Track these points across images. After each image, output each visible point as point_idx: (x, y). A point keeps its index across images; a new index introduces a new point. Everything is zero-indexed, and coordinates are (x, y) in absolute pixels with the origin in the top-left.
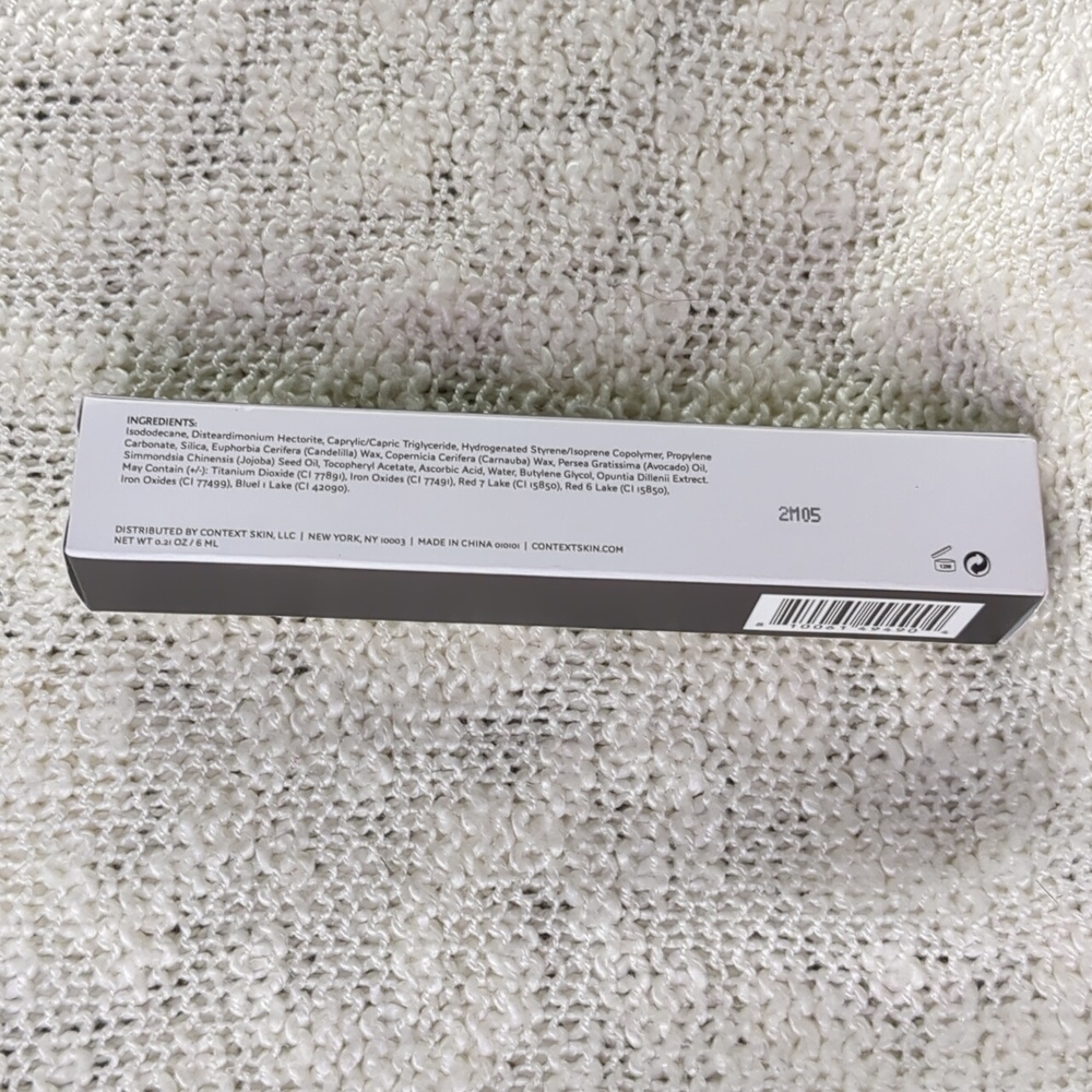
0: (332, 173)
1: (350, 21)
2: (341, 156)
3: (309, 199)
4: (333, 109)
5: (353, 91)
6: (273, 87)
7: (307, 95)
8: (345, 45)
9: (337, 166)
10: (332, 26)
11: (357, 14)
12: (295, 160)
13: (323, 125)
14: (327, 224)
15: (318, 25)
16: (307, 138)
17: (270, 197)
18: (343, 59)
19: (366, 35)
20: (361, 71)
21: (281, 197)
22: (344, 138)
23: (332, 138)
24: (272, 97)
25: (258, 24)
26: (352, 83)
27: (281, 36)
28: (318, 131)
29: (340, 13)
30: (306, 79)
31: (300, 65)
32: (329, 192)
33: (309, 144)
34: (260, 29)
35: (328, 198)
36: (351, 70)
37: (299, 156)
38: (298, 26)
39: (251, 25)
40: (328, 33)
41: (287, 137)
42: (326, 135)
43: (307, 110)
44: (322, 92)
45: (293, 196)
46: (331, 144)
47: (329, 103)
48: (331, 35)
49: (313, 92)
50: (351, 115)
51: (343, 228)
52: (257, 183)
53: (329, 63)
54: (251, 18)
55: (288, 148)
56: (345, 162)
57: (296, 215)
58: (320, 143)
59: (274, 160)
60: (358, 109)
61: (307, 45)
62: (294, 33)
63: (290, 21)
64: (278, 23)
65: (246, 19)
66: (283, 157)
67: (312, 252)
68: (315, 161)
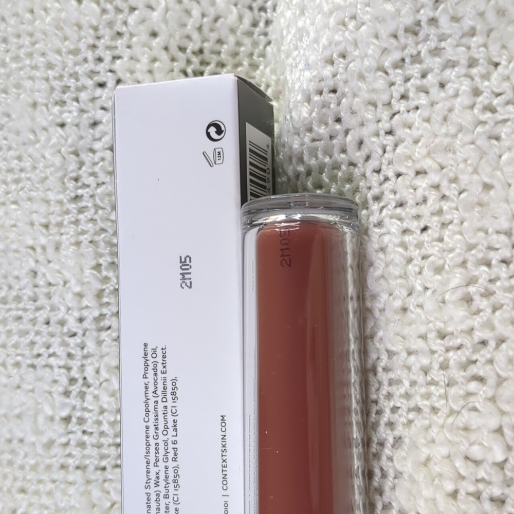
0: (481, 204)
1: (480, 54)
2: (487, 187)
3: (461, 233)
4: (473, 143)
5: (491, 123)
6: (416, 133)
7: (446, 135)
8: (477, 79)
9: (485, 198)
10: (464, 61)
11: (485, 45)
12: (444, 197)
13: (465, 161)
14: (480, 255)
15: (451, 64)
16: (452, 175)
17: (425, 237)
18: (477, 92)
19: (497, 65)
20: (496, 102)
21: (436, 235)
22: (488, 170)
23: (476, 171)
24: (416, 142)
25: (397, 76)
26: (489, 115)
27: (418, 82)
28: (462, 166)
29: (469, 48)
30: (445, 119)
31: (438, 107)
32: (480, 224)
33: (455, 180)
34: (399, 80)
35: (480, 230)
36: (486, 102)
37: (447, 193)
38: (432, 70)
39: (392, 78)
40: (460, 70)
41: (434, 178)
42: (470, 169)
43: (448, 149)
44: (461, 129)
45: (447, 233)
46: (475, 177)
47: (468, 138)
48: (463, 71)
49: (453, 130)
50: (491, 146)
51: (495, 257)
52: (415, 225)
53: (464, 100)
54: (390, 71)
55: (437, 187)
56: (492, 192)
57: (451, 250)
58: (464, 179)
59: (425, 200)
60: (498, 138)
61: (442, 85)
62: (429, 77)
63: (424, 66)
64: (414, 70)
65: (386, 73)
66: (433, 196)
67: (467, 285)
68: (462, 196)
